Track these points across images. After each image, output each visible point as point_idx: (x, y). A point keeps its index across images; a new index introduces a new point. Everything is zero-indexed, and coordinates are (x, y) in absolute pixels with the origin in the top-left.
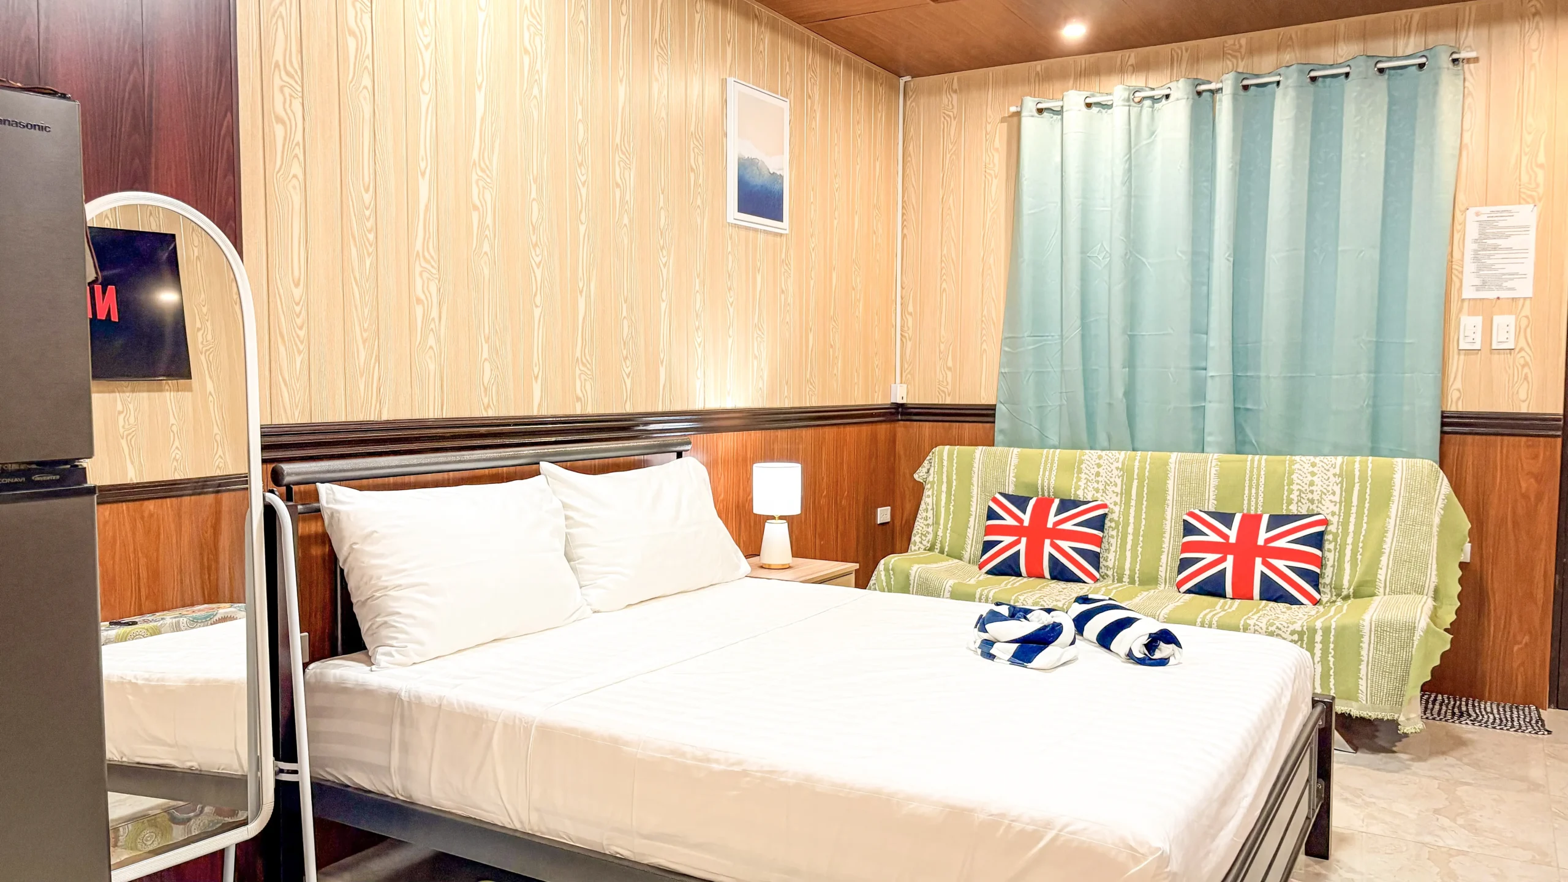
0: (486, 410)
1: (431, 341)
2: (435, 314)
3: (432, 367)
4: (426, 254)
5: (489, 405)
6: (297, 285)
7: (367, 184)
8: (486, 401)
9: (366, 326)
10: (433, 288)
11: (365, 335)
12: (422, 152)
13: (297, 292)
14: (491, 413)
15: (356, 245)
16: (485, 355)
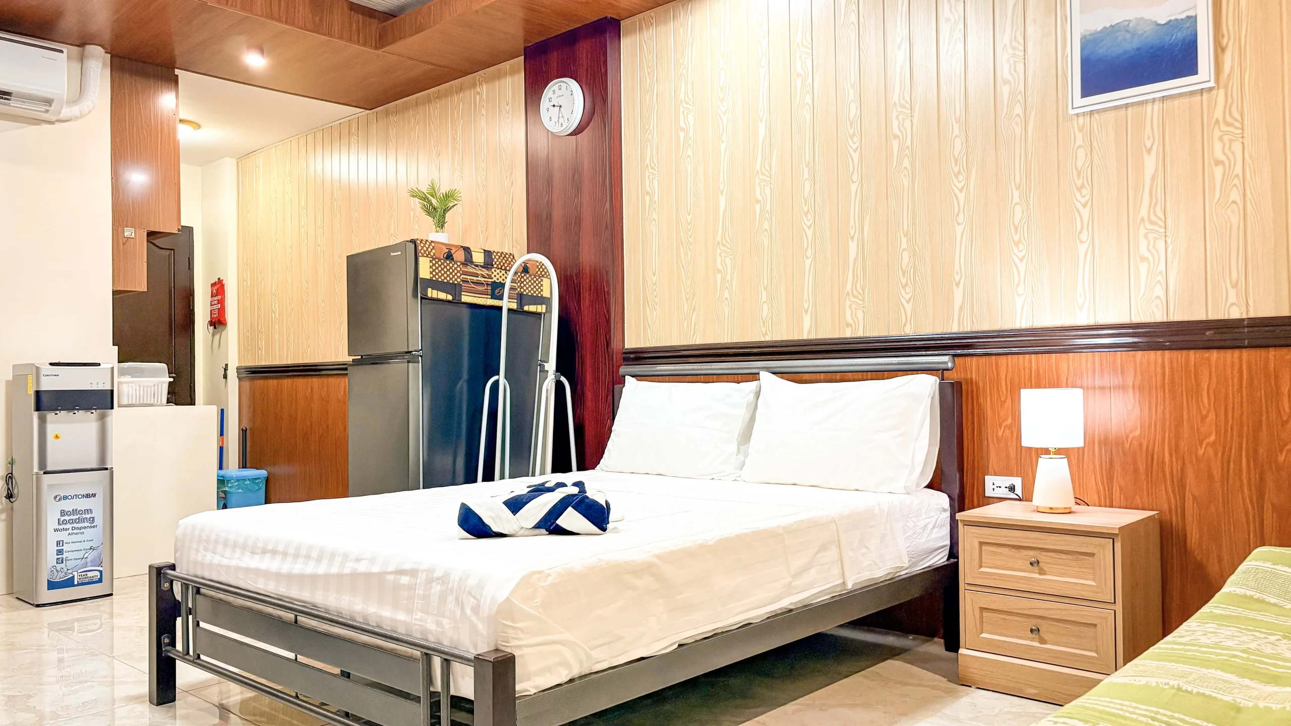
0: (764, 336)
1: (727, 295)
2: (728, 277)
3: (726, 310)
4: (724, 241)
5: (766, 333)
6: (654, 275)
7: (689, 211)
8: (764, 330)
9: (688, 291)
10: (728, 261)
11: (687, 296)
12: (722, 179)
13: (654, 279)
14: (768, 338)
15: (683, 248)
16: (764, 299)
